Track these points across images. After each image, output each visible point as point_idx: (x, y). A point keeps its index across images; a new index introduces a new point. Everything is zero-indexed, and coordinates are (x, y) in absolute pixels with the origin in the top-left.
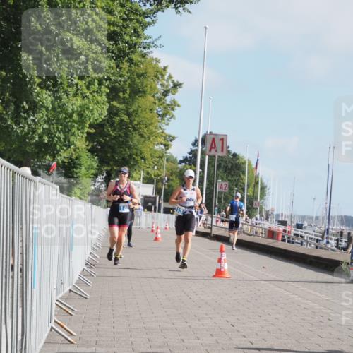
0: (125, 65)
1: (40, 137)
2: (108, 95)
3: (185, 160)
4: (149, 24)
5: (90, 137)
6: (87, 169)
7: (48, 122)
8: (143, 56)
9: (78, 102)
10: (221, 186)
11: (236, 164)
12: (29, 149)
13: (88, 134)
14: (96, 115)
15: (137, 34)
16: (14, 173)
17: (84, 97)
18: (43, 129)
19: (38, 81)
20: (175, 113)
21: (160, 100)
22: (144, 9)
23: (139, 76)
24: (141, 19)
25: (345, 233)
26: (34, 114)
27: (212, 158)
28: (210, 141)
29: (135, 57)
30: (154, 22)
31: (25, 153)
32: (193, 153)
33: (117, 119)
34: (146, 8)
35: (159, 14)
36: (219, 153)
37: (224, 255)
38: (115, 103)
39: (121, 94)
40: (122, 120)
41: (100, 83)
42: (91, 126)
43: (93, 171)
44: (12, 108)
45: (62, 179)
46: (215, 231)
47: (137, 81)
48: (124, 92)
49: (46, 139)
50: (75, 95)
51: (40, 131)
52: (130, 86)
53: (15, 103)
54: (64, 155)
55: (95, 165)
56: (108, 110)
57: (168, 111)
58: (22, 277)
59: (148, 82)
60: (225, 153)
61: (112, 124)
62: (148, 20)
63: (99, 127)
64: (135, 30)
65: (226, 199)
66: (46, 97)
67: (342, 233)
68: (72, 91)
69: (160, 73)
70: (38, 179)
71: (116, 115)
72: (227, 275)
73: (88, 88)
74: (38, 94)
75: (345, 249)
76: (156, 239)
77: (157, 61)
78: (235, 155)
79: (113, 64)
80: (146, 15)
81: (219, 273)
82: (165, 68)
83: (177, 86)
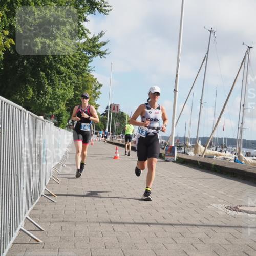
0: (80, 77)
1: (48, 104)
2: (74, 89)
3: (103, 114)
4: (90, 62)
5: (67, 105)
6: (66, 117)
7: (50, 98)
8: (88, 74)
9: (62, 91)
10: (117, 124)
11: (123, 116)
12: (43, 109)
13: (66, 103)
14: (69, 96)
15: (85, 65)
16: (36, 118)
17: (65, 89)
18: (49, 101)
19: (47, 83)
20: (99, 96)
21: (94, 91)
22: (88, 56)
23: (86, 81)
24: (87, 60)
25: (164, 143)
26: (45, 96)
27: (113, 113)
28: (113, 107)
29: (84, 75)
30: (91, 61)
31: (41, 111)
32: (106, 111)
33: (77, 98)
34: (89, 55)
35: (94, 58)
36: (116, 112)
37: (118, 151)
38: (77, 92)
39: (79, 89)
40: (79, 99)
41: (71, 84)
42: (67, 101)
43: (67, 118)
44: (37, 93)
45: (56, 121)
46: (115, 141)
47: (85, 84)
48: (80, 88)
49: (50, 105)
50: (61, 88)
51: (47, 102)
52: (82, 85)
53: (38, 91)
54: (56, 112)
55: (69, 116)
56: (74, 95)
57: (96, 95)
58: (39, 158)
59: (89, 84)
60: (118, 112)
61: (75, 100)
62: (89, 60)
63: (70, 101)
64: (84, 64)
65: (119, 129)
66: (50, 89)
67: (162, 143)
68: (60, 87)
69: (94, 81)
70: (46, 120)
71: (77, 96)
72: (118, 158)
73: (66, 86)
74: (47, 88)
75: (163, 149)
76: (92, 144)
77: (93, 76)
78: (122, 112)
79: (76, 77)
80: (89, 58)
81: (116, 157)
82: (96, 79)
83: (100, 86)
